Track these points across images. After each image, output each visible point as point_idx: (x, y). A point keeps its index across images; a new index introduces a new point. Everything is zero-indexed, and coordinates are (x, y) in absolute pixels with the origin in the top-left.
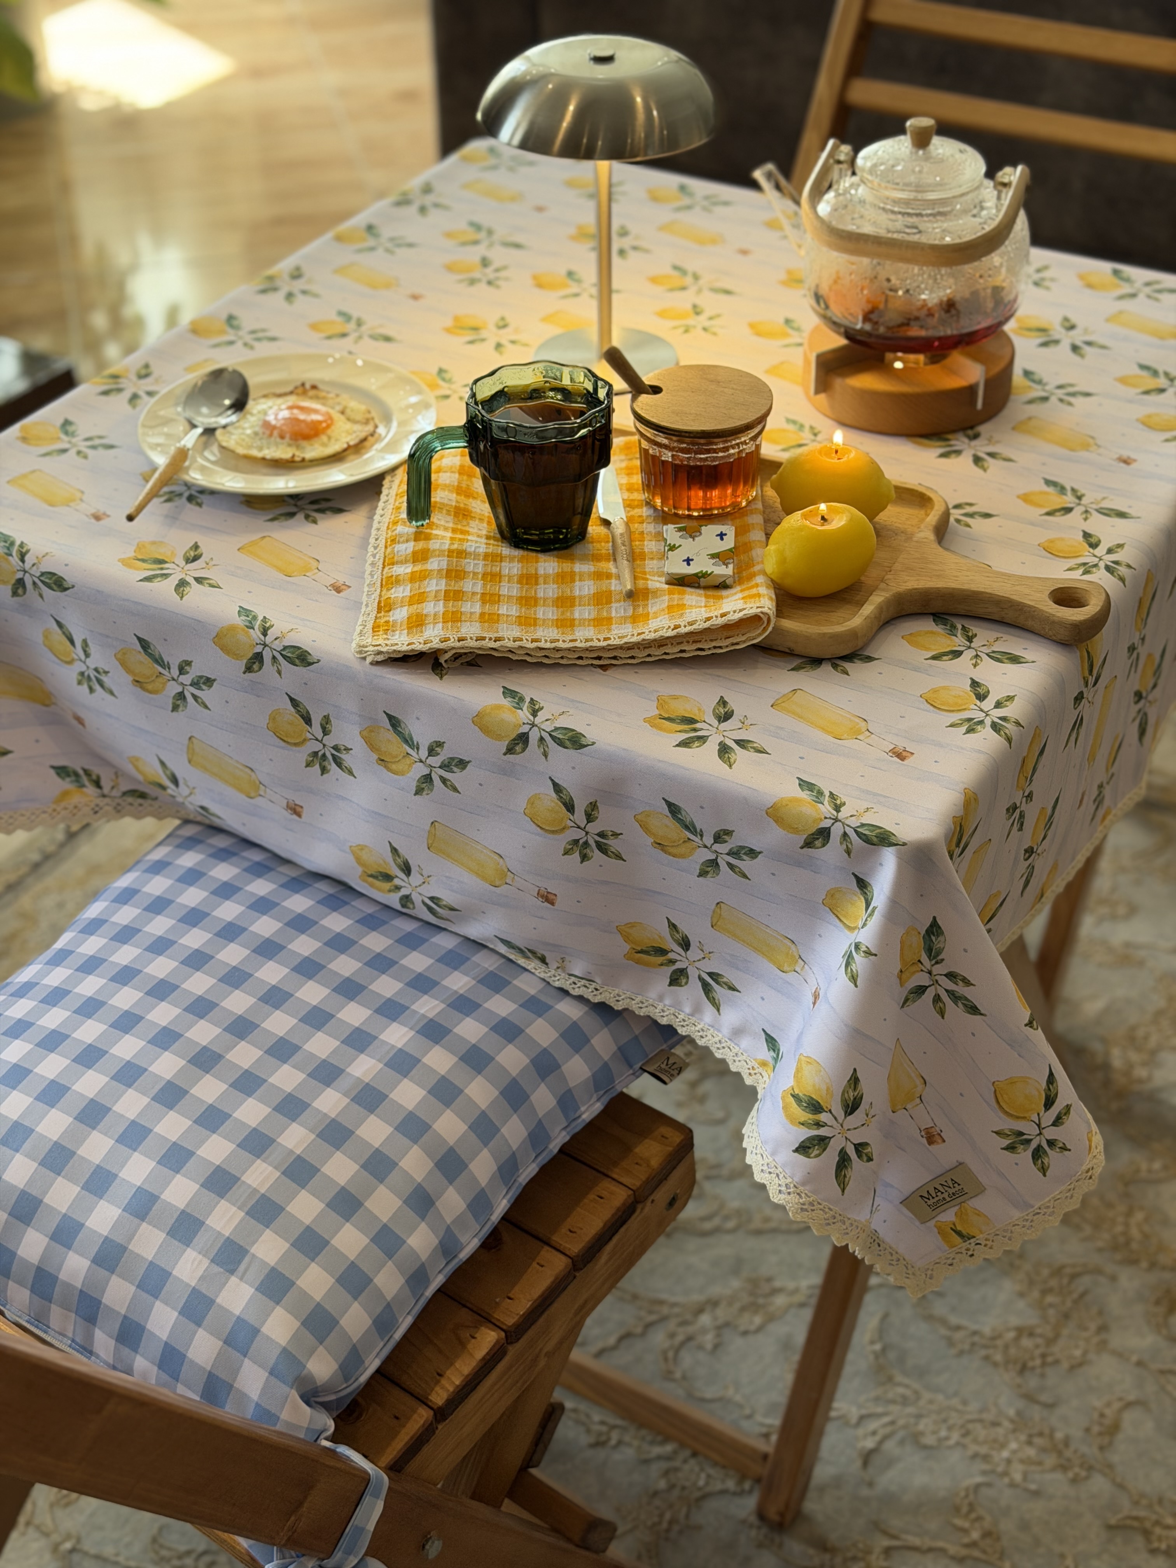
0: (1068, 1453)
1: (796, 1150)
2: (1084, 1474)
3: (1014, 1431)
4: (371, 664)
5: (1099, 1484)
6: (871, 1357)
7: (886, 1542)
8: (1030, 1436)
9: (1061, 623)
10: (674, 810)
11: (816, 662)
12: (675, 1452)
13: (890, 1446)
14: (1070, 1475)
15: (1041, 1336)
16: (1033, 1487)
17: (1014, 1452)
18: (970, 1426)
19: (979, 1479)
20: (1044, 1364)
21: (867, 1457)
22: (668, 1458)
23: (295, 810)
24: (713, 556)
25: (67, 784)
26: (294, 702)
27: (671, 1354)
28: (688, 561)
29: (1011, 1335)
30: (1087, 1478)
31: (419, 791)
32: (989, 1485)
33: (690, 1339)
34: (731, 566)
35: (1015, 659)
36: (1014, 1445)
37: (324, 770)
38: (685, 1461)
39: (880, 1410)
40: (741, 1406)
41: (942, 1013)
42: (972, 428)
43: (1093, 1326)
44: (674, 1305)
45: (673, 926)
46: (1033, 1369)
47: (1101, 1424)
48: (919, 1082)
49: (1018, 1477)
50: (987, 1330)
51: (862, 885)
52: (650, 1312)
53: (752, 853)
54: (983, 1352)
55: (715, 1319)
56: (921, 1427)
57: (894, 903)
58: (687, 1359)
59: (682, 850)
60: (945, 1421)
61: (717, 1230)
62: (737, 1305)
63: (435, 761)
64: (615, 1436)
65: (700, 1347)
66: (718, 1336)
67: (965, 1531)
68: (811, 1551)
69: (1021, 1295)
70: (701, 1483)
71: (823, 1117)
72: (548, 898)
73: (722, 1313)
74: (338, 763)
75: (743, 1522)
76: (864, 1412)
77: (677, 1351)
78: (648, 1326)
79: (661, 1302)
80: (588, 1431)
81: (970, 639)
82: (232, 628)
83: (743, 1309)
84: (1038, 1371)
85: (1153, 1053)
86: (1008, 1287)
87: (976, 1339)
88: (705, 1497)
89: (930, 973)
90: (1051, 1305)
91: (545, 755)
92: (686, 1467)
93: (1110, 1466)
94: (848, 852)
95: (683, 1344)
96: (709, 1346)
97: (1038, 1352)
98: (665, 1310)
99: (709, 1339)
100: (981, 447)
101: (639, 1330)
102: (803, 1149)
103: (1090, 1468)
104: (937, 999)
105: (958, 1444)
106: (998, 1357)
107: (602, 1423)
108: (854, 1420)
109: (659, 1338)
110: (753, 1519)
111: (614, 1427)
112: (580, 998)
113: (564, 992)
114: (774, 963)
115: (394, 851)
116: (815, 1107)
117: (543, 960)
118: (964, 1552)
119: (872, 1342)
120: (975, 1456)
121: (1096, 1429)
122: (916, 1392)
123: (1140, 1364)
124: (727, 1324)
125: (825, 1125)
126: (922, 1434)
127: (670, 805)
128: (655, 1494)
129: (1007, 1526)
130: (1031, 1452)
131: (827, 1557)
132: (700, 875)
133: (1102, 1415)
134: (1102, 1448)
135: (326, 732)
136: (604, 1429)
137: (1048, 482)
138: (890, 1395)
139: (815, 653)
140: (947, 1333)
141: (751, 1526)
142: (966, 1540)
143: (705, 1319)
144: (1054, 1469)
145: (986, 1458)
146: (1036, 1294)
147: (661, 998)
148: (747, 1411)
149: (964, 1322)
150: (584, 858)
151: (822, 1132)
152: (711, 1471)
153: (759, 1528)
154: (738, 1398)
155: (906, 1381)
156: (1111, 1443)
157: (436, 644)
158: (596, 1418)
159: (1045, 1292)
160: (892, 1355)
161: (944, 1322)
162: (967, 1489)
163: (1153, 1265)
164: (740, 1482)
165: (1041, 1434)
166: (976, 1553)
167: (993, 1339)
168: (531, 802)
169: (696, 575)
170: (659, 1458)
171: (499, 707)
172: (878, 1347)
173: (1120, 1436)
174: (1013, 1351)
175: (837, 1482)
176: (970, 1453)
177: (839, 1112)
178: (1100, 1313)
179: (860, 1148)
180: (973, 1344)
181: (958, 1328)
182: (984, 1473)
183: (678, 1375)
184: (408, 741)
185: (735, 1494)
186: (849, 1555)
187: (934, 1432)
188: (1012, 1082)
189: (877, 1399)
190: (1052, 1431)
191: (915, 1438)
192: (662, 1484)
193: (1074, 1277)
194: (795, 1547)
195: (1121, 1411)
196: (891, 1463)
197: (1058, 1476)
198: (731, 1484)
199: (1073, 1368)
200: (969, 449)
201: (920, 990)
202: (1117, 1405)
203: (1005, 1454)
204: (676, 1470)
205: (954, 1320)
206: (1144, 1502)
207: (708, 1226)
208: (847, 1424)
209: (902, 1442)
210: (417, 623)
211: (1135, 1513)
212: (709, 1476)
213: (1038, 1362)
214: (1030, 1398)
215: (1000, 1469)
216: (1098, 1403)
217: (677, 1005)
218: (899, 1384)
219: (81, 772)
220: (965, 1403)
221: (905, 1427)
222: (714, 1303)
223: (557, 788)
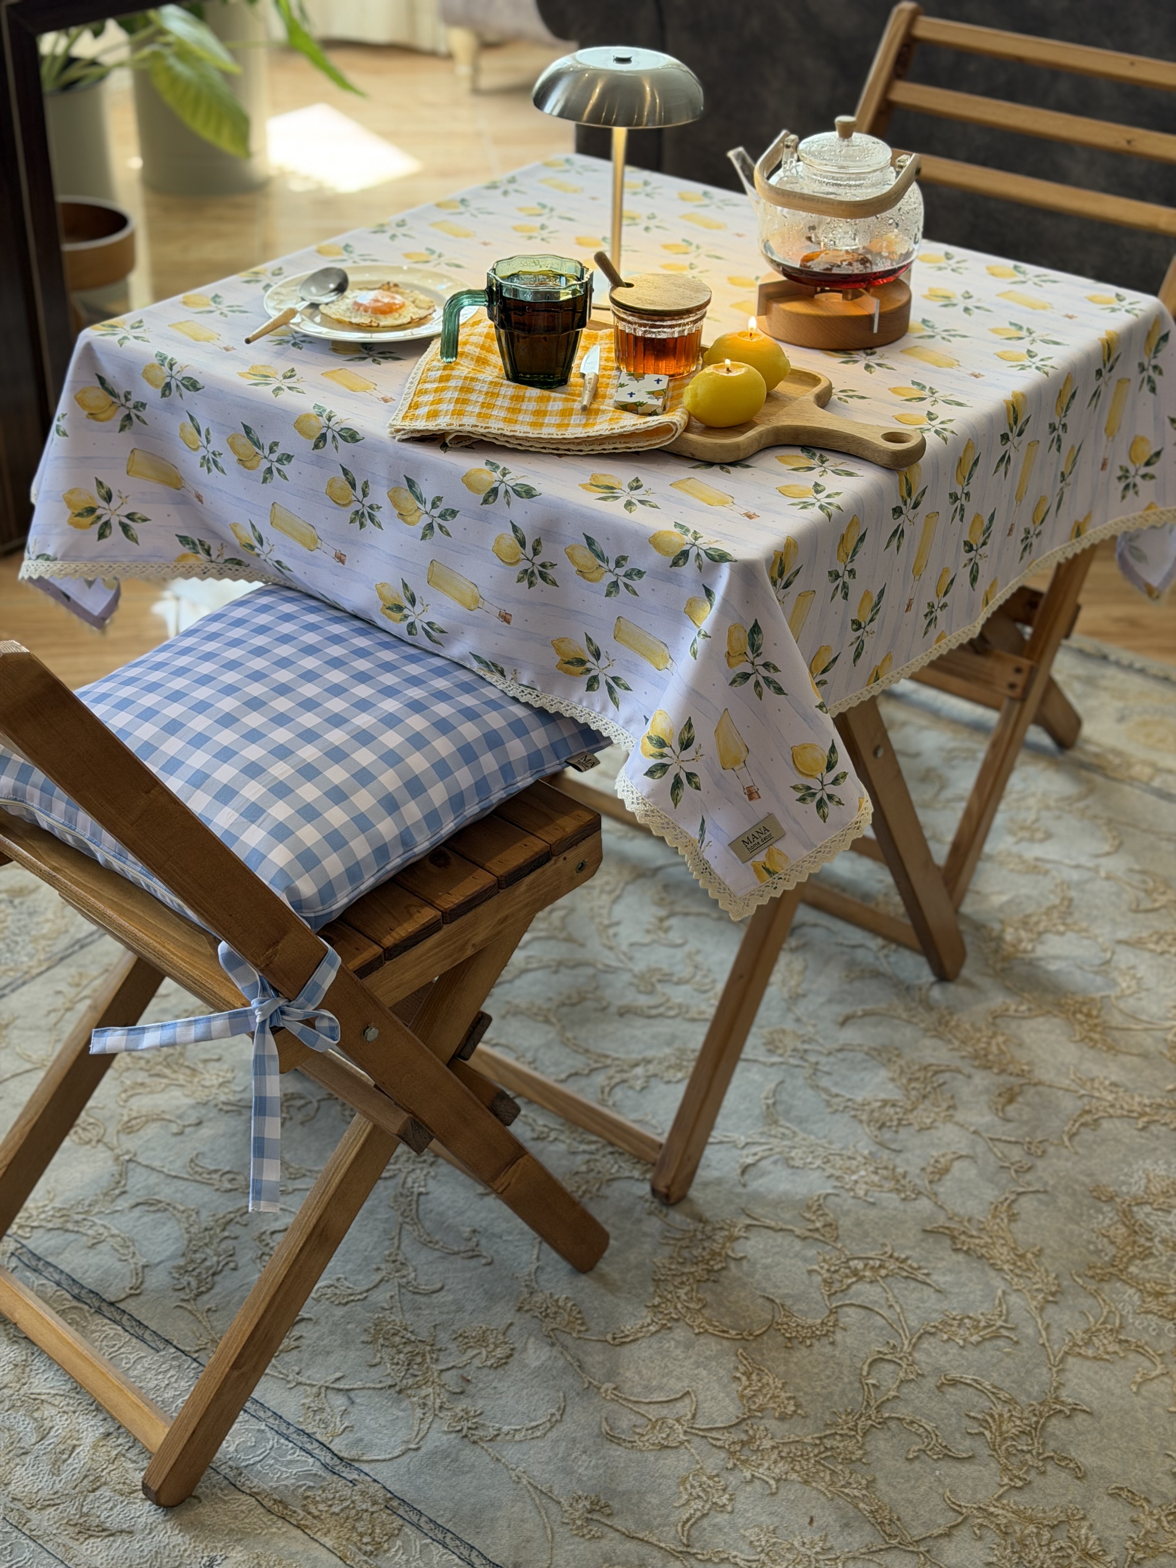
0: (903, 1182)
1: (646, 774)
2: (913, 1196)
3: (865, 1164)
4: (399, 441)
5: (924, 1204)
6: (764, 1107)
7: (749, 1221)
8: (877, 1168)
9: (885, 452)
10: (590, 541)
11: (710, 464)
12: (597, 1150)
13: (764, 1164)
14: (903, 1195)
15: (901, 1107)
16: (871, 1200)
17: (863, 1177)
18: (831, 1158)
19: (830, 1191)
20: (899, 1125)
21: (745, 1169)
22: (591, 1153)
23: (340, 558)
24: (649, 393)
25: (186, 550)
26: (345, 472)
27: (607, 1090)
28: (631, 394)
29: (878, 1104)
30: (915, 1199)
31: (424, 537)
32: (837, 1195)
33: (624, 1081)
34: (661, 400)
35: (850, 474)
36: (863, 1173)
37: (362, 525)
38: (604, 1156)
39: (763, 1140)
40: (655, 1127)
41: (760, 695)
42: (871, 348)
43: (945, 1105)
44: (617, 1059)
45: (589, 640)
46: (890, 1127)
47: (935, 1167)
48: (743, 749)
49: (861, 1193)
50: (859, 1099)
51: (709, 593)
52: (596, 1062)
53: (640, 574)
54: (853, 1113)
55: (647, 1071)
56: (793, 1154)
57: (725, 601)
58: (619, 1094)
59: (595, 575)
60: (812, 1152)
61: (660, 1015)
62: (666, 1064)
63: (436, 512)
64: (553, 1135)
65: (631, 1088)
66: (647, 1082)
67: (813, 1221)
68: (689, 1220)
69: (893, 1080)
70: (613, 1171)
71: (666, 750)
72: (505, 618)
73: (652, 1068)
74: (372, 518)
75: (641, 1198)
76: (749, 1140)
77: (612, 1089)
78: (592, 1071)
79: (606, 1056)
80: (533, 1130)
81: (823, 462)
82: (308, 416)
83: (669, 1067)
84: (894, 1129)
85: (1040, 934)
86: (884, 1074)
87: (850, 1104)
88: (613, 1180)
89: (753, 663)
90: (914, 1089)
91: (508, 503)
92: (604, 1160)
93: (936, 1194)
94: (700, 567)
95: (617, 1084)
96: (638, 1088)
97: (896, 1117)
98: (609, 1062)
99: (639, 1084)
100: (873, 360)
101: (586, 1072)
102: (650, 773)
103: (920, 1193)
104: (757, 684)
105: (819, 1167)
106: (864, 1117)
107: (545, 1126)
108: (740, 1146)
109: (600, 1079)
110: (649, 1196)
111: (552, 1130)
112: (527, 705)
113: (515, 700)
114: (652, 662)
115: (405, 586)
116: (661, 743)
117: (502, 673)
118: (808, 1234)
119: (766, 1098)
120: (830, 1176)
121: (930, 1169)
122: (794, 1133)
123: (975, 1132)
124: (655, 1076)
125: (667, 756)
126: (792, 1158)
127: (588, 538)
128: (577, 1173)
129: (845, 1223)
130: (876, 1179)
131: (701, 1225)
132: (607, 595)
133: (937, 1161)
134: (931, 1182)
135: (365, 495)
136: (546, 1130)
137: (914, 383)
138: (773, 1132)
139: (708, 457)
140: (828, 1098)
141: (646, 1201)
142: (811, 1227)
143: (639, 1071)
144: (890, 1191)
145: (838, 1178)
146: (904, 1081)
147: (580, 702)
148: (660, 1131)
149: (842, 1093)
150: (531, 584)
151: (664, 761)
152: (623, 1165)
153: (652, 1202)
154: (654, 1122)
155: (788, 1125)
156: (939, 1180)
157: (443, 426)
158: (541, 1122)
159: (910, 1080)
160: (780, 1108)
161: (826, 1090)
162: (819, 1196)
163: (1002, 1071)
164: (645, 1172)
165: (886, 1168)
166: (817, 1235)
167: (863, 1105)
168: (497, 542)
169: (635, 404)
170: (584, 1152)
171: (480, 470)
172: (770, 1101)
173: (948, 1177)
174: (876, 1114)
175: (719, 1182)
176: (827, 1174)
177: (677, 748)
178: (952, 1097)
179: (690, 776)
180: (846, 1107)
181: (837, 1095)
182: (835, 1187)
183: (610, 1103)
184: (419, 498)
185: (638, 1180)
186: (718, 1226)
187: (801, 1159)
188: (804, 747)
189: (762, 1134)
190: (895, 1167)
191: (787, 1162)
192: (584, 1168)
193: (936, 1073)
194: (677, 1217)
195: (953, 1160)
196: (763, 1174)
197: (894, 1195)
198: (636, 1174)
199: (920, 1130)
200: (862, 359)
201: (746, 676)
202: (952, 1156)
203: (854, 1177)
204: (596, 1160)
205: (835, 1090)
206: (956, 1219)
207: (654, 1012)
208: (736, 1146)
209: (775, 1162)
210: (433, 415)
211: (947, 1225)
212: (620, 1167)
213: (895, 1123)
214: (882, 1145)
215: (848, 1187)
216: (935, 1154)
217: (591, 706)
218: (782, 1126)
219: (197, 542)
220: (830, 1143)
221: (780, 1153)
222: (648, 1062)
223: (515, 529)
